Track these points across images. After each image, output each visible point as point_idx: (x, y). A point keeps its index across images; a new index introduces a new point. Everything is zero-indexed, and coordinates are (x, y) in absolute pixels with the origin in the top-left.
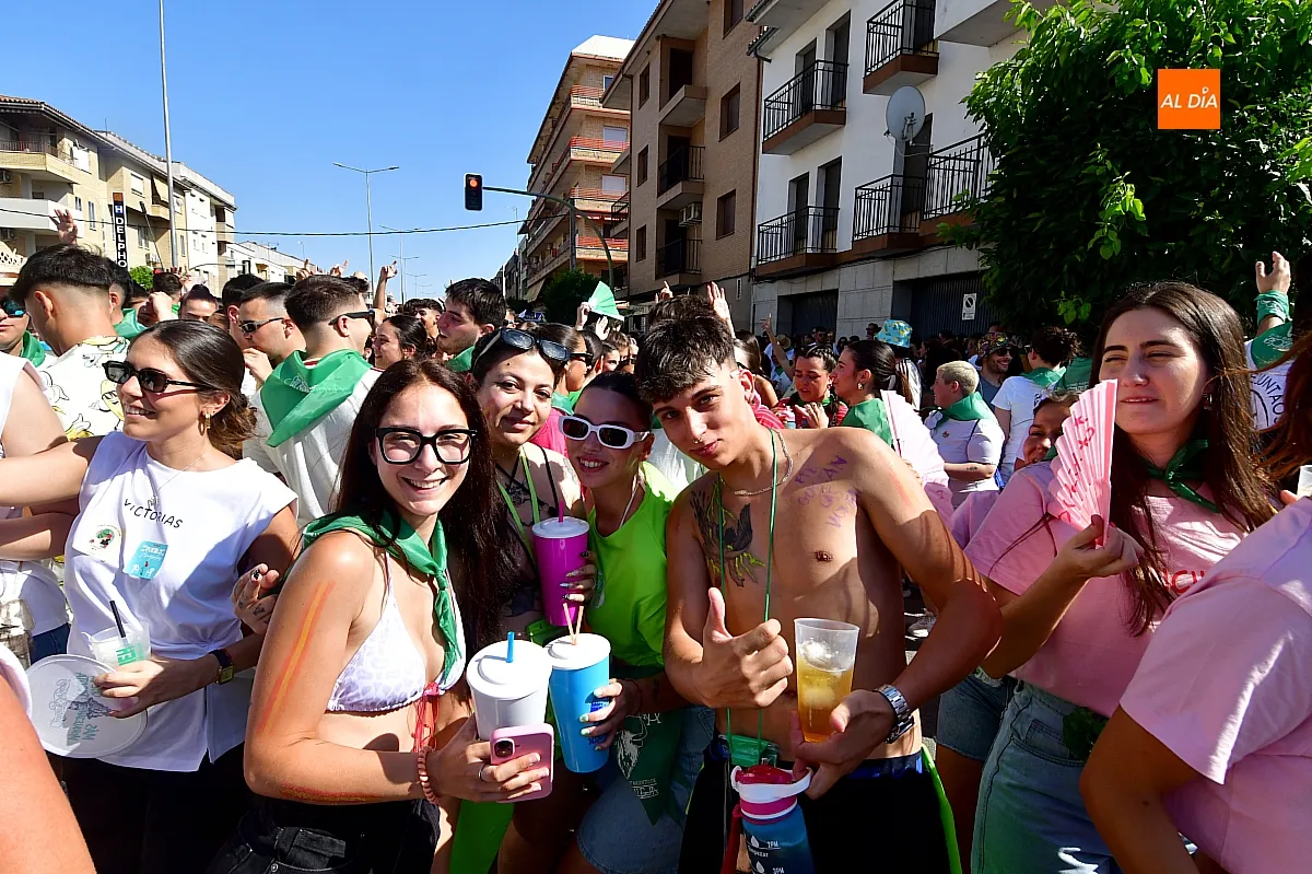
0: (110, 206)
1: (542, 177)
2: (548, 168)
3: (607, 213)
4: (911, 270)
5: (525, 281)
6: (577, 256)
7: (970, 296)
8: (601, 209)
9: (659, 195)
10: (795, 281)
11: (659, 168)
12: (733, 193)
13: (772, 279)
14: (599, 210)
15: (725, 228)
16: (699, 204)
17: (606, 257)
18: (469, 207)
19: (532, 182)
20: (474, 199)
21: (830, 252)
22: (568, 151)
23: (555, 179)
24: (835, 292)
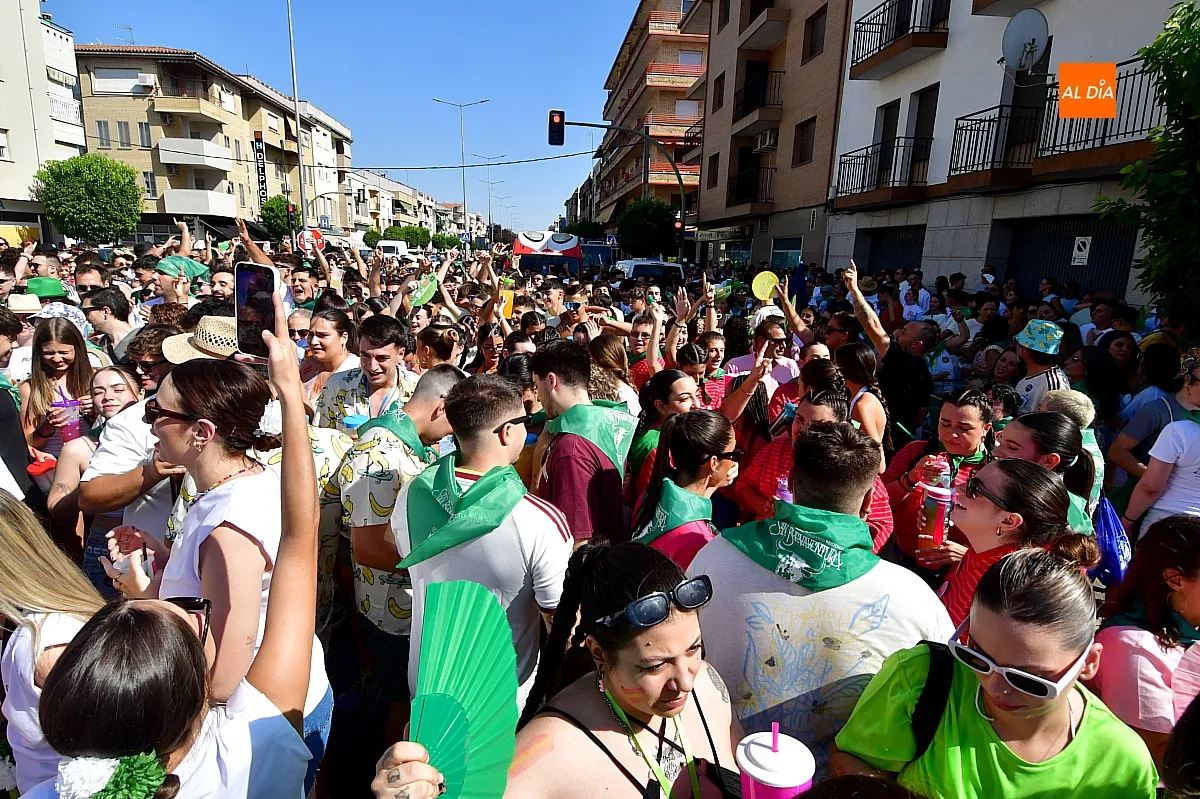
0: (252, 142)
1: (618, 103)
2: (624, 94)
3: (679, 138)
4: (1014, 208)
5: (598, 204)
6: (650, 181)
7: (1083, 239)
8: (674, 134)
9: (734, 122)
10: (878, 213)
11: (736, 94)
12: (813, 119)
13: (852, 211)
14: (672, 135)
15: (802, 156)
16: (775, 132)
17: (677, 182)
18: (552, 142)
19: (608, 108)
20: (556, 135)
21: (920, 184)
22: (643, 78)
23: (630, 106)
24: (922, 228)
